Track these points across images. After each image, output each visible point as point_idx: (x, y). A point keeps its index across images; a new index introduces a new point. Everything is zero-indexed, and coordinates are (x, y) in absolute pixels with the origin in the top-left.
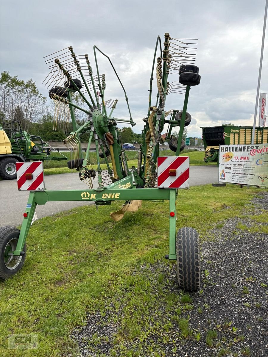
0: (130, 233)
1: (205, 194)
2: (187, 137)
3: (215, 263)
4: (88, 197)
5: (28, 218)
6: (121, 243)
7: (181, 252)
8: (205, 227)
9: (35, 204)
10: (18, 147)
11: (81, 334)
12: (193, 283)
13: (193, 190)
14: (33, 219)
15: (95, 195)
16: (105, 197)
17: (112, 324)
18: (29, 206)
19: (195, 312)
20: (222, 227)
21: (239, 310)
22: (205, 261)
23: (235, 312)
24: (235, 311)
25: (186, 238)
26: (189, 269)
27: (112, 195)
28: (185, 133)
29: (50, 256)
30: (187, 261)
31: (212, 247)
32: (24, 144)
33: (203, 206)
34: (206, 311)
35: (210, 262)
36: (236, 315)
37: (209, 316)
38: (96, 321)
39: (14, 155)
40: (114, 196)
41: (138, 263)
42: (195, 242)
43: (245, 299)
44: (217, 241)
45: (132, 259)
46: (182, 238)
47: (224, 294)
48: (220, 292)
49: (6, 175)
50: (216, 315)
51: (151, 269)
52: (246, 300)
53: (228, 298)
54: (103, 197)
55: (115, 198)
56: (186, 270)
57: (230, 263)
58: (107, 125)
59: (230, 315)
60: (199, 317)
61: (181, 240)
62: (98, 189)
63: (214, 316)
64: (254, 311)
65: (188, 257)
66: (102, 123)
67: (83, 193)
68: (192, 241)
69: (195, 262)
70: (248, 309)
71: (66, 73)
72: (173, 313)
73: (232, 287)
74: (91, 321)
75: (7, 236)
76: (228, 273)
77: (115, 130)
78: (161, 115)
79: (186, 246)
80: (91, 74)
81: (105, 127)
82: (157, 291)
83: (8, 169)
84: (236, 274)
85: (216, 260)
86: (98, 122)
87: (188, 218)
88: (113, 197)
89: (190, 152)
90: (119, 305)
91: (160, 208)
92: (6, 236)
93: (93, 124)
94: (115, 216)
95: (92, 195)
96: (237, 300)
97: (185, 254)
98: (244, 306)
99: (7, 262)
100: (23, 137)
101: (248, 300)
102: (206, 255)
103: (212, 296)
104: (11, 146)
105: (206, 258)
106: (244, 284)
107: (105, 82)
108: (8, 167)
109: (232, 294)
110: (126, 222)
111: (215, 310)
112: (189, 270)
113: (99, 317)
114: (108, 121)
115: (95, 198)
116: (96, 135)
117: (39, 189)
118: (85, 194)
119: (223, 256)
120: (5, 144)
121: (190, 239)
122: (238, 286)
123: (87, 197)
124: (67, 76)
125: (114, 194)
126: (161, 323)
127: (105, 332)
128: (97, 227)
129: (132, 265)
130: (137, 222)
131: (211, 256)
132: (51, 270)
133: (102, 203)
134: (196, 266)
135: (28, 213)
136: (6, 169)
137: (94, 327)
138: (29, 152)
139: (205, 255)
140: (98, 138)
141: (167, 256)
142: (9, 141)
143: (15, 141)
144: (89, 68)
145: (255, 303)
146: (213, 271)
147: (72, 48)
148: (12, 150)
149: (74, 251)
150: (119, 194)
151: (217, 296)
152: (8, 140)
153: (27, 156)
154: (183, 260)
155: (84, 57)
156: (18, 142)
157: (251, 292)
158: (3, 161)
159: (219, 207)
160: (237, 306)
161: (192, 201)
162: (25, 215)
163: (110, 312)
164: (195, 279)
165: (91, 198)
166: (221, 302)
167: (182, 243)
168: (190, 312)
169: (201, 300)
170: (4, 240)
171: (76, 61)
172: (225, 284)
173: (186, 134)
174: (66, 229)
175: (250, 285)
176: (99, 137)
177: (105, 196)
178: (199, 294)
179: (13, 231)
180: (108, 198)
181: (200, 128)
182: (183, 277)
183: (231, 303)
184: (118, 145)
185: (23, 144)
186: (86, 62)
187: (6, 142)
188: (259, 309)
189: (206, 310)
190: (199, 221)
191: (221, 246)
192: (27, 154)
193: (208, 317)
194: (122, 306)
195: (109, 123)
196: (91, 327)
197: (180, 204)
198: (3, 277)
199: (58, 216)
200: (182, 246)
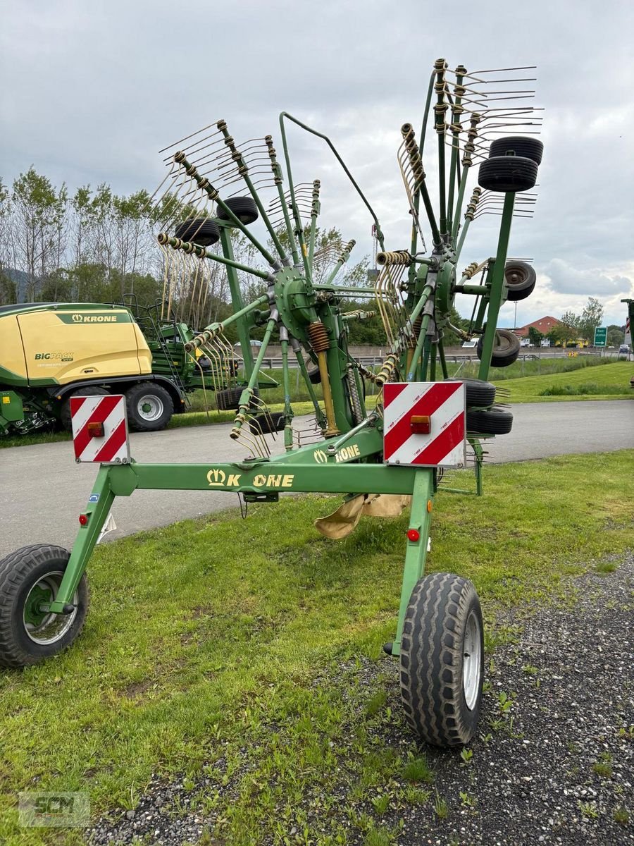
0: (357, 572)
1: (603, 476)
2: (604, 325)
3: (548, 673)
4: (222, 481)
5: (89, 527)
6: (323, 598)
7: (408, 641)
8: (560, 569)
9: (109, 494)
10: (165, 359)
11: (116, 830)
12: (438, 728)
13: (573, 466)
14: (103, 530)
15: (238, 476)
16: (259, 482)
17: (199, 814)
18: (94, 499)
19: (430, 812)
20: (610, 571)
21: (559, 823)
22: (521, 665)
23: (544, 828)
24: (546, 824)
25: (427, 602)
26: (424, 690)
27: (275, 479)
28: (597, 315)
29: (149, 617)
30: (421, 666)
31: (558, 627)
32: (180, 352)
33: (581, 507)
34: (463, 812)
35: (534, 670)
36: (541, 838)
37: (463, 829)
38: (167, 799)
39: (157, 376)
40: (281, 483)
41: (338, 654)
42: (449, 616)
43: (588, 791)
44: (582, 610)
45: (326, 642)
46: (417, 602)
47: (537, 767)
48: (526, 763)
49: (138, 421)
50: (484, 829)
51: (364, 673)
52: (591, 794)
53: (541, 783)
54: (256, 483)
55: (283, 485)
56: (418, 691)
57: (593, 677)
58: (311, 304)
59: (524, 835)
60: (434, 827)
61: (414, 609)
62: (244, 462)
63: (478, 830)
64: (605, 833)
65: (424, 657)
66: (299, 300)
67: (210, 473)
68: (442, 614)
69: (441, 673)
70: (589, 823)
71: (204, 184)
72: (365, 806)
73: (568, 749)
74: (155, 799)
75: (34, 567)
76: (574, 707)
77: (334, 316)
78: (436, 272)
79: (423, 625)
80: (278, 181)
81: (308, 308)
82: (352, 736)
83: (143, 407)
84: (598, 712)
85: (556, 664)
86: (289, 296)
87: (525, 541)
88: (277, 484)
89: (605, 363)
90: (238, 766)
91: (462, 511)
92: (31, 567)
93: (275, 303)
94: (327, 527)
95: (231, 477)
96: (565, 792)
97: (417, 646)
98: (577, 811)
99: (41, 627)
100: (178, 335)
101: (597, 796)
102: (531, 648)
103: (499, 770)
104: (152, 357)
105: (526, 657)
106: (606, 745)
107: (319, 199)
108: (143, 404)
109: (558, 770)
110: (358, 544)
111: (489, 812)
112: (426, 691)
113: (177, 790)
114: (314, 295)
115: (236, 484)
116: (284, 329)
117: (118, 458)
118: (216, 473)
119: (579, 657)
120: (138, 352)
121: (435, 607)
122: (587, 750)
123: (219, 481)
124: (207, 189)
125: (280, 477)
126: (323, 830)
127: (173, 834)
128: (286, 551)
129: (321, 659)
130: (385, 546)
131: (542, 651)
132: (132, 653)
133: (253, 496)
134: (444, 685)
135: (89, 515)
136: (140, 408)
137: (153, 817)
138: (190, 371)
139: (528, 648)
140: (289, 335)
141: (389, 646)
142: (147, 347)
143: (161, 345)
144: (274, 167)
145: (619, 807)
146: (531, 695)
147: (225, 124)
148: (153, 365)
149: (207, 609)
150: (292, 476)
151: (512, 773)
152: (144, 344)
153: (187, 379)
154: (410, 664)
155: (264, 142)
156: (166, 348)
157: (618, 770)
158: (133, 390)
159: (626, 514)
160: (559, 808)
161: (555, 496)
162: (83, 520)
163: (210, 782)
164: (445, 720)
165: (229, 484)
166: (514, 793)
167: (414, 616)
168: (413, 811)
169: (461, 779)
170: (25, 575)
171: (235, 153)
172: (550, 738)
173: (599, 317)
174: (215, 552)
175: (626, 749)
176: (292, 333)
177: (260, 480)
178: (462, 760)
179: (51, 557)
180: (267, 485)
181: (623, 301)
182: (413, 710)
183: (544, 799)
184: (340, 352)
185: (178, 352)
186: (267, 155)
187: (139, 348)
188: (623, 827)
189: (463, 809)
190: (552, 550)
191: (585, 626)
192: (187, 374)
193: (459, 831)
194: (246, 768)
195: (316, 298)
196: (147, 816)
197: (521, 503)
198: (21, 661)
199: (213, 520)
200: (413, 626)
